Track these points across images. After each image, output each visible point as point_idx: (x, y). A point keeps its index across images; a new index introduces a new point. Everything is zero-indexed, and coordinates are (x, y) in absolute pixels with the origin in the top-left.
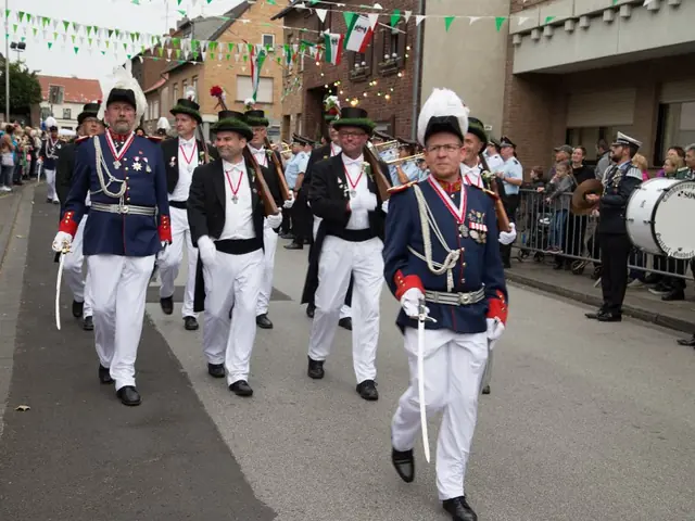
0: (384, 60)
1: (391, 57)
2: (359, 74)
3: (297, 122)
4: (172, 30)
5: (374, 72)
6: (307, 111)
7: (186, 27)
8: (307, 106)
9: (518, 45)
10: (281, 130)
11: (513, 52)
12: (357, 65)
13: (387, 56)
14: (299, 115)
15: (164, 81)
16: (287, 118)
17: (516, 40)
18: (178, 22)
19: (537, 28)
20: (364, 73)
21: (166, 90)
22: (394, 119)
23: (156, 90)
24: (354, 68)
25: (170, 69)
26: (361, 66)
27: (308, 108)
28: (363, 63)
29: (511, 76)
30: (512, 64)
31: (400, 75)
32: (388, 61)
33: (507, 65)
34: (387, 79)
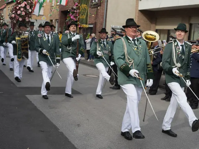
0: (92, 3)
1: (95, 2)
3: (55, 23)
6: (61, 18)
9: (141, 0)
11: (139, 2)
13: (93, 1)
14: (56, 20)
15: (4, 6)
16: (52, 21)
21: (5, 9)
22: (96, 23)
23: (1, 9)
25: (8, 2)
27: (61, 17)
29: (138, 11)
30: (138, 7)
31: (99, 8)
32: (94, 3)
33: (136, 7)
34: (93, 9)
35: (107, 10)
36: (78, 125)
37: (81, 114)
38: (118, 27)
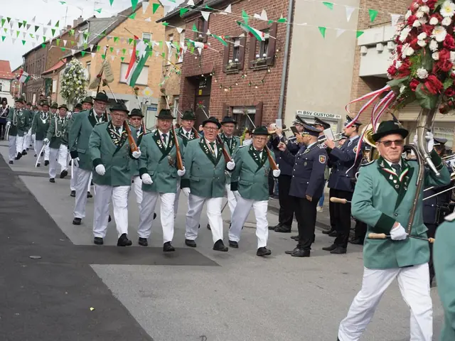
0: (255, 59)
1: (261, 57)
2: (232, 68)
3: (173, 102)
4: (69, 27)
5: (246, 66)
7: (82, 24)
8: (184, 90)
9: (364, 54)
10: (158, 107)
12: (230, 61)
13: (258, 56)
14: (175, 96)
15: (61, 64)
16: (164, 98)
17: (363, 49)
18: (75, 21)
19: (381, 43)
20: (236, 68)
22: (262, 104)
24: (228, 63)
25: (69, 55)
26: (234, 61)
28: (236, 60)
29: (358, 78)
30: (359, 69)
31: (269, 71)
32: (259, 59)
33: (354, 69)
34: (257, 73)
35: (286, 77)
36: (203, 336)
37: (211, 310)
38: (313, 115)
